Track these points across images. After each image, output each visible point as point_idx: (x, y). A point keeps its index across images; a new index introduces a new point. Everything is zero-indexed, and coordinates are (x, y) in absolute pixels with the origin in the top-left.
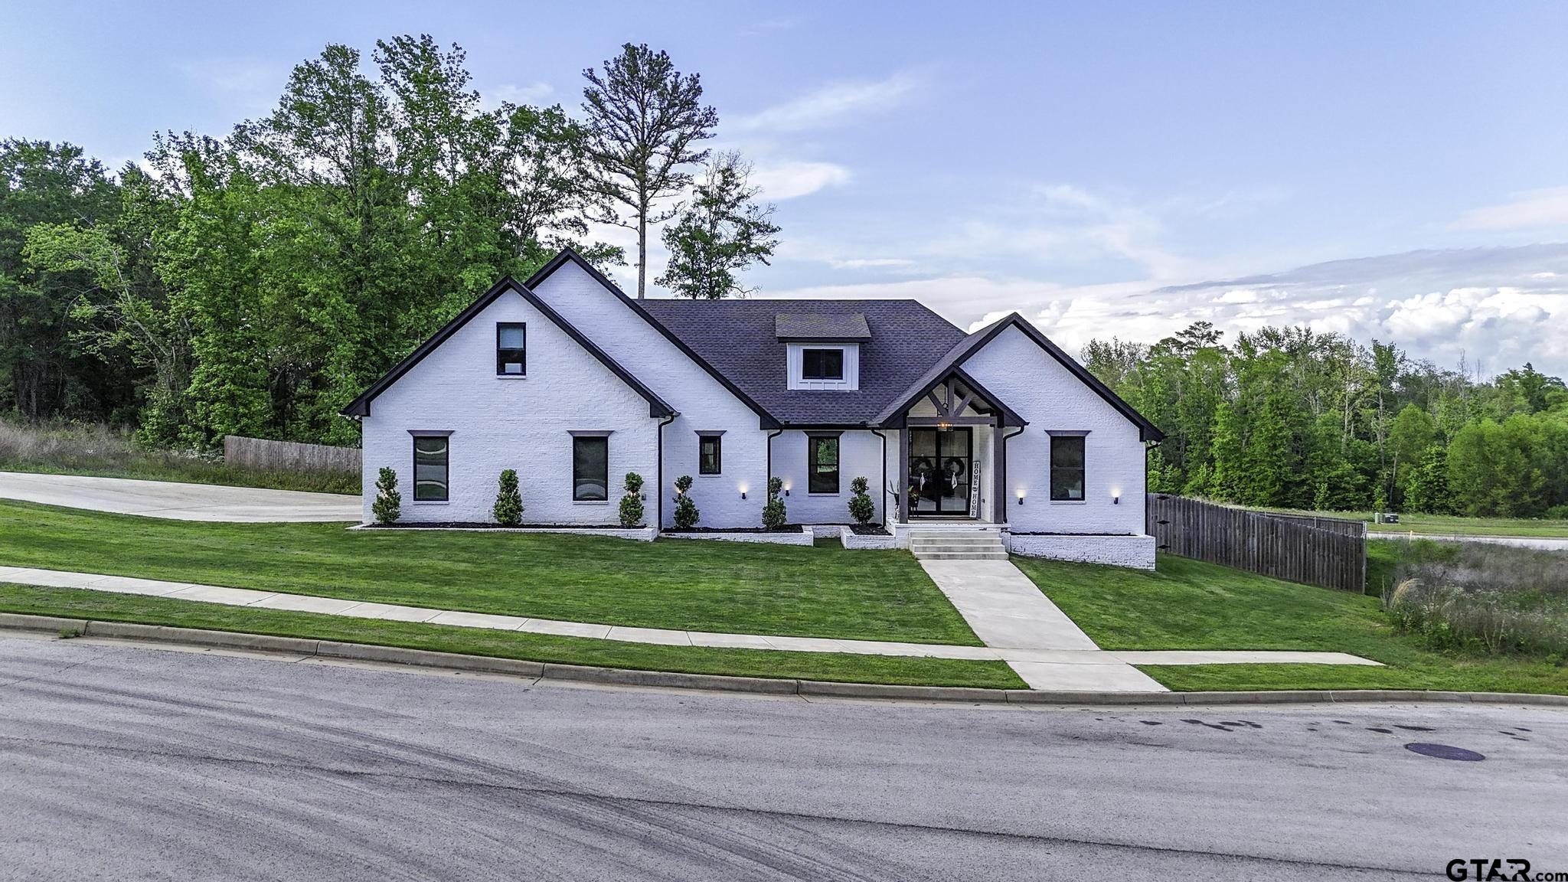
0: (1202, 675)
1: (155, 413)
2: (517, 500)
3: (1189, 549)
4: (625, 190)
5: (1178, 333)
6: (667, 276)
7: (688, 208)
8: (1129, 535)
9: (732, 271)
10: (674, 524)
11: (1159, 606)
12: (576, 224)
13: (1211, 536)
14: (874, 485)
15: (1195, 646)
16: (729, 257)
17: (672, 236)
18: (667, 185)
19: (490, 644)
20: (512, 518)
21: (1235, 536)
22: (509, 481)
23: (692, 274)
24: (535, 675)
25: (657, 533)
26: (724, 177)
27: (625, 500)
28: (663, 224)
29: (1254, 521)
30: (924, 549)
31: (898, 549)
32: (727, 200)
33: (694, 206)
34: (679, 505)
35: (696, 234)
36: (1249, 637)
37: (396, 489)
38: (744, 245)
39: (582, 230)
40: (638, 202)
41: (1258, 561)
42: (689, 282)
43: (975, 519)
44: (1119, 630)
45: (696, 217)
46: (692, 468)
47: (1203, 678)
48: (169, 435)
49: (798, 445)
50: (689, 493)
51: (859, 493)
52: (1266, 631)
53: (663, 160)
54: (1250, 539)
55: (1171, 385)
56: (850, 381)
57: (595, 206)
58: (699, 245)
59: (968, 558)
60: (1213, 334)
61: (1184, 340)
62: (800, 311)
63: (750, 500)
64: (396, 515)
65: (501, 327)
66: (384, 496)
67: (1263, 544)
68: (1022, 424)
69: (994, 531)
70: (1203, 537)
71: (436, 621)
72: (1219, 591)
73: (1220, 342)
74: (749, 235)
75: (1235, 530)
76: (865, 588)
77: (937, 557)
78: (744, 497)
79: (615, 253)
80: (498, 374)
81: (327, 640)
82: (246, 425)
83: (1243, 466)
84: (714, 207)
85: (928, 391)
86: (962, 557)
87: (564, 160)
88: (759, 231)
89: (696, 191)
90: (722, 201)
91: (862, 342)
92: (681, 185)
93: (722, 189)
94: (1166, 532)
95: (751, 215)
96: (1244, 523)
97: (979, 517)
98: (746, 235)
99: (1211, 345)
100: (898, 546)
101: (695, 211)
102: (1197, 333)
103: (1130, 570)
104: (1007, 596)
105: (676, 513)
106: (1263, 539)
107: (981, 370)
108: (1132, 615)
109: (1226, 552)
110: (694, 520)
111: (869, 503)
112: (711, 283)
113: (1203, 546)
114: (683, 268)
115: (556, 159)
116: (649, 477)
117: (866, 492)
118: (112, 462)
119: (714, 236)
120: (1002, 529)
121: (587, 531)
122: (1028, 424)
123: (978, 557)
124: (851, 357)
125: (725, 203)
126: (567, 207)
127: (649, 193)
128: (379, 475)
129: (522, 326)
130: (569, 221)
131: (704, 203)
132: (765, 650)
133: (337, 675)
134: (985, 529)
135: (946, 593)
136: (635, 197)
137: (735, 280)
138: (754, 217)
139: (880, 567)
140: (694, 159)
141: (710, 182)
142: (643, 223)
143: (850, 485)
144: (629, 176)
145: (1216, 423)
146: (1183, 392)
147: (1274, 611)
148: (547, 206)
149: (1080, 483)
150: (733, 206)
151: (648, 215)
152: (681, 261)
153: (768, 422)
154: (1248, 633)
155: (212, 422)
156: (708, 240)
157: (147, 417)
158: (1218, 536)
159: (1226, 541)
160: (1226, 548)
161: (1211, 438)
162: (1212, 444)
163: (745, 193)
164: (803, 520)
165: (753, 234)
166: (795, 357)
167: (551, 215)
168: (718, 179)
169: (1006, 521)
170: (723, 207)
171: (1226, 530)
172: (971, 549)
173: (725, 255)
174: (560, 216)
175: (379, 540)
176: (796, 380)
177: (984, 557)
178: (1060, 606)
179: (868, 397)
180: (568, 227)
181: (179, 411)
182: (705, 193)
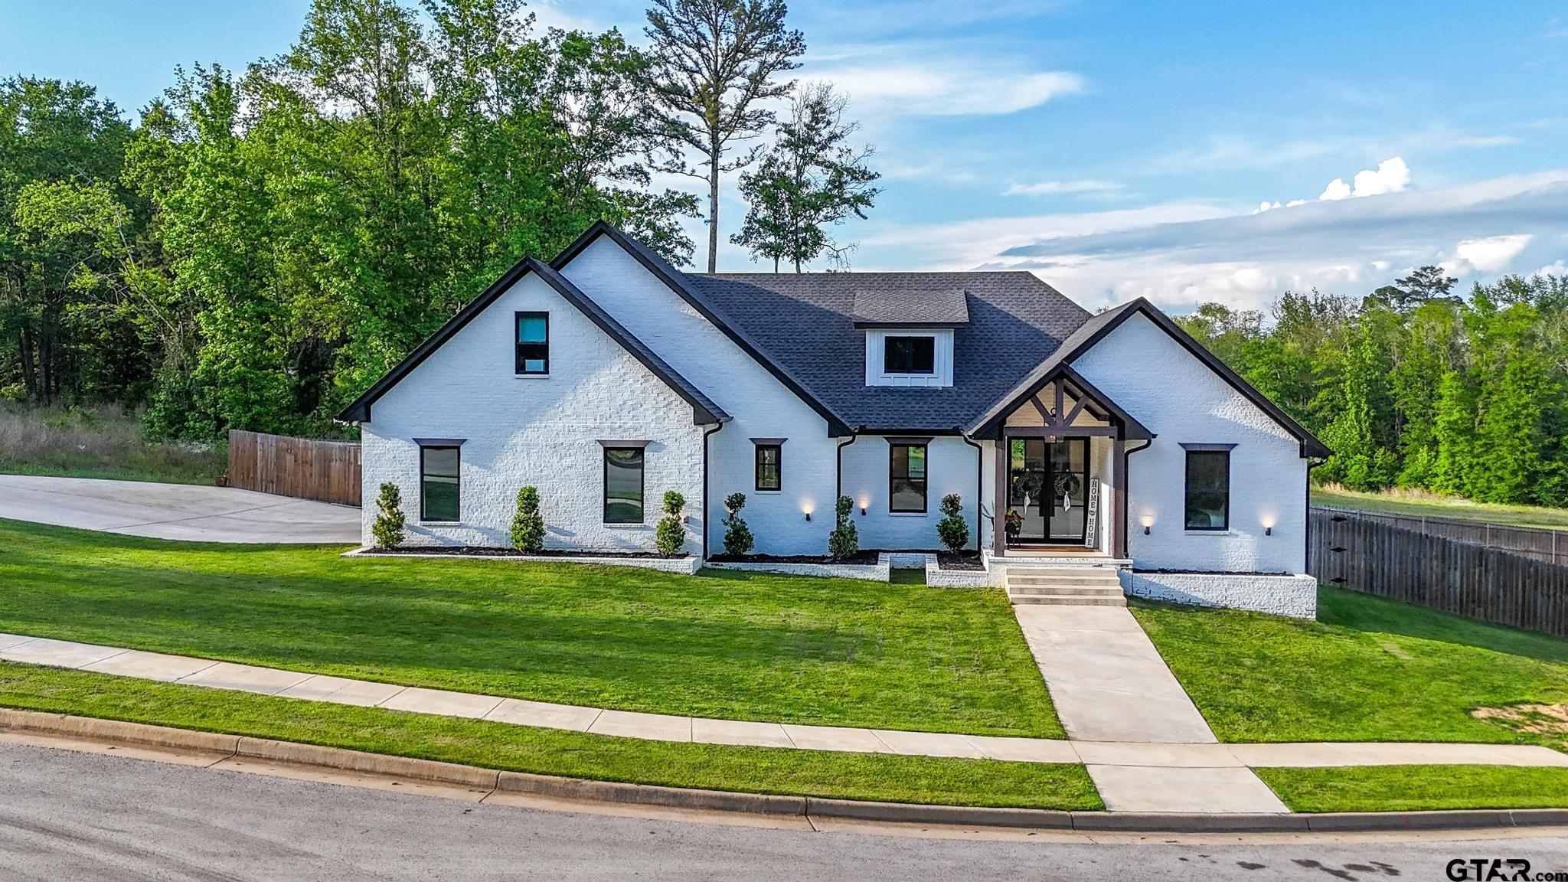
0: (1341, 785)
1: (162, 398)
2: (537, 524)
3: (1371, 584)
4: (694, 132)
5: (1399, 281)
6: (745, 232)
7: (769, 152)
8: (1284, 574)
9: (821, 226)
10: (723, 550)
11: (1312, 674)
12: (637, 172)
13: (1400, 569)
14: (968, 501)
15: (1346, 735)
16: (818, 210)
17: (751, 185)
18: (744, 125)
19: (445, 741)
20: (531, 543)
21: (1431, 569)
22: (530, 500)
23: (776, 229)
24: (487, 787)
25: (701, 562)
26: (813, 113)
27: (663, 523)
28: (739, 171)
29: (1456, 550)
30: (1022, 591)
31: (992, 589)
32: (817, 141)
33: (776, 150)
34: (729, 528)
35: (780, 183)
36: (1420, 722)
37: (400, 508)
38: (836, 196)
39: (644, 180)
40: (709, 147)
41: (1461, 600)
42: (772, 239)
43: (1091, 550)
44: (1249, 712)
45: (779, 163)
46: (746, 485)
47: (1343, 789)
48: (175, 424)
49: (874, 453)
50: (741, 514)
51: (951, 513)
52: (1445, 713)
53: (739, 94)
54: (1452, 571)
55: (1384, 348)
56: (942, 375)
57: (661, 149)
58: (783, 195)
59: (1076, 602)
60: (1444, 282)
61: (1406, 290)
62: (887, 287)
63: (816, 521)
64: (400, 539)
65: (520, 316)
66: (386, 515)
67: (1468, 578)
68: (1150, 437)
69: (1113, 568)
70: (1389, 569)
71: (390, 705)
72: (1397, 652)
73: (1453, 292)
74: (841, 184)
75: (1431, 559)
76: (937, 647)
77: (1037, 601)
78: (808, 518)
79: (687, 203)
80: (517, 373)
81: (252, 736)
82: (259, 414)
83: (1475, 452)
84: (801, 150)
85: (1030, 395)
86: (1069, 602)
87: (623, 96)
88: (854, 178)
89: (779, 130)
90: (810, 141)
91: (958, 329)
92: (761, 125)
93: (810, 128)
94: (1342, 564)
95: (843, 160)
96: (1444, 552)
97: (1097, 547)
98: (837, 184)
99: (1442, 295)
100: (992, 585)
101: (775, 156)
102: (1423, 280)
103: (1280, 619)
104: (1114, 661)
105: (726, 538)
106: (1468, 573)
107: (1095, 370)
108: (1272, 689)
109: (1419, 587)
110: (746, 547)
111: (961, 527)
112: (797, 240)
113: (1389, 582)
114: (764, 223)
115: (612, 95)
116: (693, 496)
117: (959, 513)
118: (106, 459)
119: (801, 185)
120: (1122, 565)
121: (617, 561)
122: (1154, 436)
123: (1088, 602)
124: (944, 347)
125: (815, 144)
126: (628, 151)
127: (721, 136)
128: (380, 492)
129: (544, 316)
130: (629, 168)
131: (789, 144)
132: (779, 750)
133: (250, 787)
134: (1100, 566)
135: (1036, 656)
136: (705, 139)
137: (826, 237)
138: (847, 161)
139: (964, 614)
140: (777, 92)
141: (796, 119)
142: (715, 171)
143: (940, 505)
144: (700, 114)
145: (1441, 397)
146: (1401, 358)
147: (1462, 682)
148: (604, 149)
149: (1223, 509)
150: (823, 148)
151: (721, 162)
152: (760, 216)
153: (836, 429)
154: (1420, 715)
155: (222, 409)
156: (794, 187)
157: (154, 401)
158: (1410, 569)
159: (1419, 574)
160: (1419, 582)
161: (1434, 415)
162: (1435, 423)
163: (838, 131)
164: (881, 545)
165: (846, 182)
166: (875, 346)
167: (608, 162)
168: (807, 118)
169: (1127, 556)
170: (812, 149)
171: (1419, 560)
172: (1080, 592)
173: (813, 208)
174: (619, 162)
175: (374, 571)
176: (876, 374)
177: (1096, 602)
178: (1179, 675)
179: (964, 396)
180: (627, 176)
181: (188, 394)
182: (791, 133)
